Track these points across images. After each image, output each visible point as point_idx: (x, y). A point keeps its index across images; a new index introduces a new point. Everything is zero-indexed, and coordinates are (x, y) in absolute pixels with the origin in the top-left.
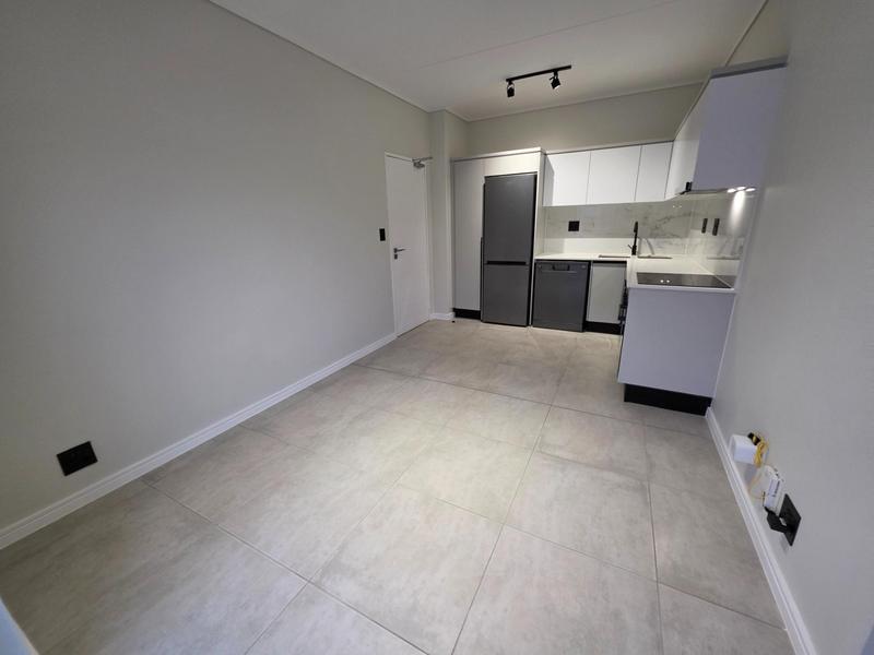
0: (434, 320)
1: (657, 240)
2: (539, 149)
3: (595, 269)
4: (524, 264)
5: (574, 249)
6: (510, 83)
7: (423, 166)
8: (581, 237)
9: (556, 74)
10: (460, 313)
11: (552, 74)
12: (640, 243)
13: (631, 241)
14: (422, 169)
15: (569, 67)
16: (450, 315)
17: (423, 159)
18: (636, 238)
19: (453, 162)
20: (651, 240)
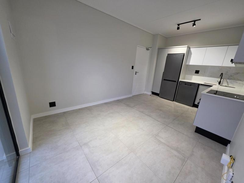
0: (145, 94)
1: (231, 80)
2: (187, 46)
3: (201, 87)
4: (175, 81)
5: (195, 79)
6: (179, 26)
7: (149, 50)
8: (199, 76)
9: (195, 22)
10: (153, 93)
11: (193, 22)
12: (223, 81)
13: (219, 80)
14: (149, 51)
15: (200, 20)
16: (150, 93)
17: (150, 48)
18: (221, 78)
19: (159, 49)
20: (228, 80)
